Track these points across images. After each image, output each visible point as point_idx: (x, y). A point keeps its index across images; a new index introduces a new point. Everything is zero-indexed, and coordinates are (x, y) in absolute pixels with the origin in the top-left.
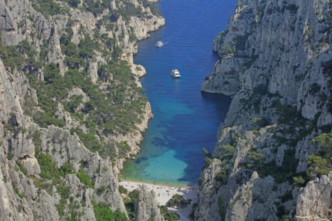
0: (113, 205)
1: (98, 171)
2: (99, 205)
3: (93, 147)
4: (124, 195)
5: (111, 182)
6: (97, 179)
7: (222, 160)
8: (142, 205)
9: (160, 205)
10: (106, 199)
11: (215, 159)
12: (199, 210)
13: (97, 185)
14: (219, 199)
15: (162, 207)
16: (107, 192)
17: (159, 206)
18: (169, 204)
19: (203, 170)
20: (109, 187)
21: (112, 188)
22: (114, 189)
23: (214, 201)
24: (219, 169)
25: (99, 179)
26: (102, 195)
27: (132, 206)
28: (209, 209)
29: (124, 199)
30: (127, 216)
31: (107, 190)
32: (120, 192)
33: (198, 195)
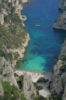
0: (11, 83)
1: (4, 66)
3: (2, 55)
5: (10, 72)
6: (4, 70)
7: (63, 60)
8: (25, 82)
9: (34, 82)
10: (8, 80)
11: (59, 60)
12: (52, 84)
13: (4, 73)
14: (62, 79)
15: (35, 83)
16: (9, 76)
17: (33, 83)
18: (38, 82)
19: (54, 65)
20: (9, 74)
21: (11, 74)
22: (12, 75)
23: (59, 80)
24: (61, 65)
25: (5, 70)
26: (6, 77)
27: (20, 83)
28: (57, 84)
29: (17, 79)
30: (18, 88)
32: (15, 76)
33: (52, 77)
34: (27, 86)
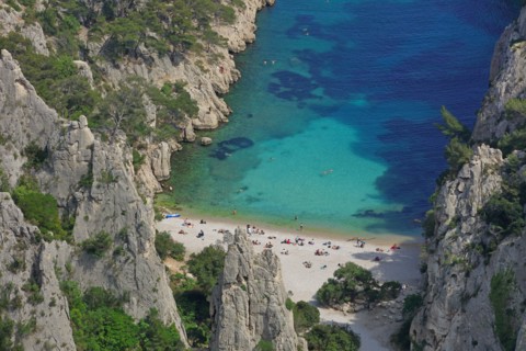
0: (134, 299)
1: (86, 182)
2: (88, 298)
3: (70, 103)
4: (172, 264)
5: (131, 222)
6: (81, 211)
7: (506, 151)
8: (234, 300)
9: (295, 300)
10: (113, 280)
11: (483, 148)
12: (425, 319)
13: (83, 232)
14: (497, 284)
15: (301, 306)
16: (117, 253)
17: (289, 305)
18: (326, 297)
19: (440, 183)
20: (123, 236)
21: (133, 239)
22: (141, 245)
23: (478, 289)
24: (494, 183)
25: (89, 209)
26: (99, 265)
27: (198, 303)
28: (458, 318)
29: (174, 279)
30: (183, 337)
31: (114, 246)
32: (161, 254)
33: (424, 269)
34: (244, 328)
